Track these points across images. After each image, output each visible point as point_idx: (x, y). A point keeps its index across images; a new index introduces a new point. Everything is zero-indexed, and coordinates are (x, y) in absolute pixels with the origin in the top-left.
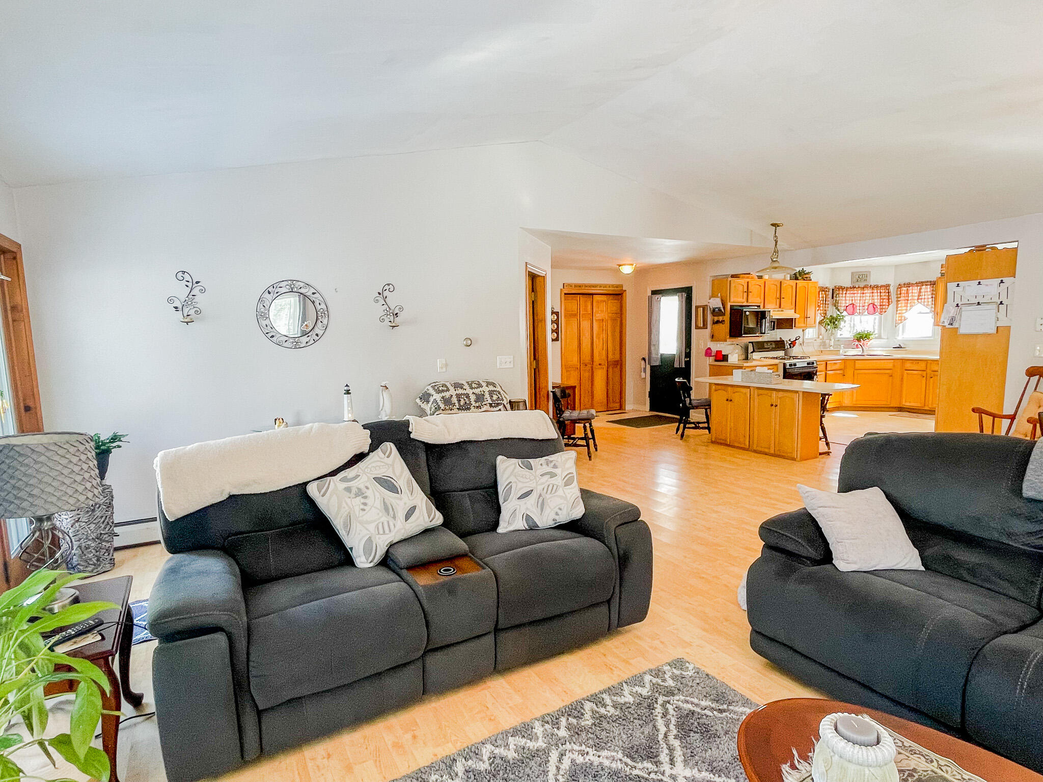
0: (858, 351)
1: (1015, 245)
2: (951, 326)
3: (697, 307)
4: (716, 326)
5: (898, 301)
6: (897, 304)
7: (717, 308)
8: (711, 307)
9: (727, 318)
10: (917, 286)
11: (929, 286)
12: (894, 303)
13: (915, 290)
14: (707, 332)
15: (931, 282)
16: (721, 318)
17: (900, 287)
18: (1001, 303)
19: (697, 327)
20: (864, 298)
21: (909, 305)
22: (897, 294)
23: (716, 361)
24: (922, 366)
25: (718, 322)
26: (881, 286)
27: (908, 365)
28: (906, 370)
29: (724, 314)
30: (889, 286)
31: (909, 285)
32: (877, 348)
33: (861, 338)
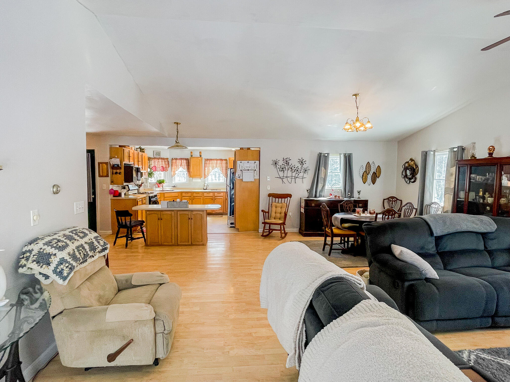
0: (160, 189)
1: (258, 149)
2: (239, 178)
3: (99, 164)
4: (114, 175)
5: (172, 166)
6: (172, 167)
7: (116, 164)
8: (111, 164)
9: (122, 171)
10: (180, 160)
11: (184, 160)
12: (171, 166)
13: (179, 162)
14: (108, 179)
15: (185, 158)
16: (118, 171)
17: (172, 159)
18: (255, 170)
19: (100, 176)
20: (159, 164)
21: (177, 168)
22: (171, 163)
23: (114, 196)
24: (189, 195)
25: (116, 173)
26: (165, 159)
27: (184, 195)
28: (183, 197)
29: (120, 168)
30: (168, 159)
31: (176, 159)
32: (167, 187)
33: (160, 182)
